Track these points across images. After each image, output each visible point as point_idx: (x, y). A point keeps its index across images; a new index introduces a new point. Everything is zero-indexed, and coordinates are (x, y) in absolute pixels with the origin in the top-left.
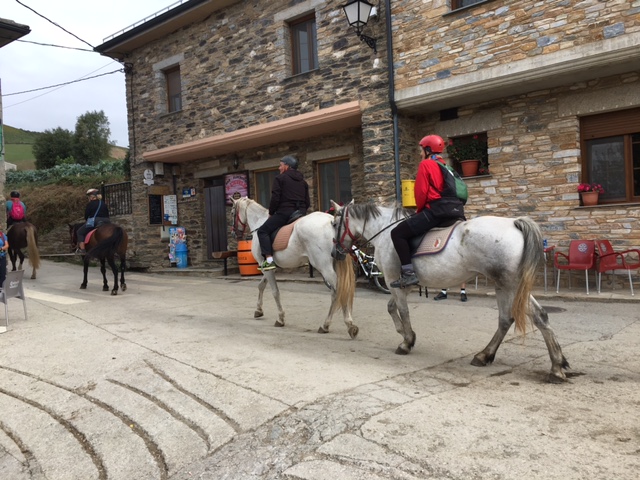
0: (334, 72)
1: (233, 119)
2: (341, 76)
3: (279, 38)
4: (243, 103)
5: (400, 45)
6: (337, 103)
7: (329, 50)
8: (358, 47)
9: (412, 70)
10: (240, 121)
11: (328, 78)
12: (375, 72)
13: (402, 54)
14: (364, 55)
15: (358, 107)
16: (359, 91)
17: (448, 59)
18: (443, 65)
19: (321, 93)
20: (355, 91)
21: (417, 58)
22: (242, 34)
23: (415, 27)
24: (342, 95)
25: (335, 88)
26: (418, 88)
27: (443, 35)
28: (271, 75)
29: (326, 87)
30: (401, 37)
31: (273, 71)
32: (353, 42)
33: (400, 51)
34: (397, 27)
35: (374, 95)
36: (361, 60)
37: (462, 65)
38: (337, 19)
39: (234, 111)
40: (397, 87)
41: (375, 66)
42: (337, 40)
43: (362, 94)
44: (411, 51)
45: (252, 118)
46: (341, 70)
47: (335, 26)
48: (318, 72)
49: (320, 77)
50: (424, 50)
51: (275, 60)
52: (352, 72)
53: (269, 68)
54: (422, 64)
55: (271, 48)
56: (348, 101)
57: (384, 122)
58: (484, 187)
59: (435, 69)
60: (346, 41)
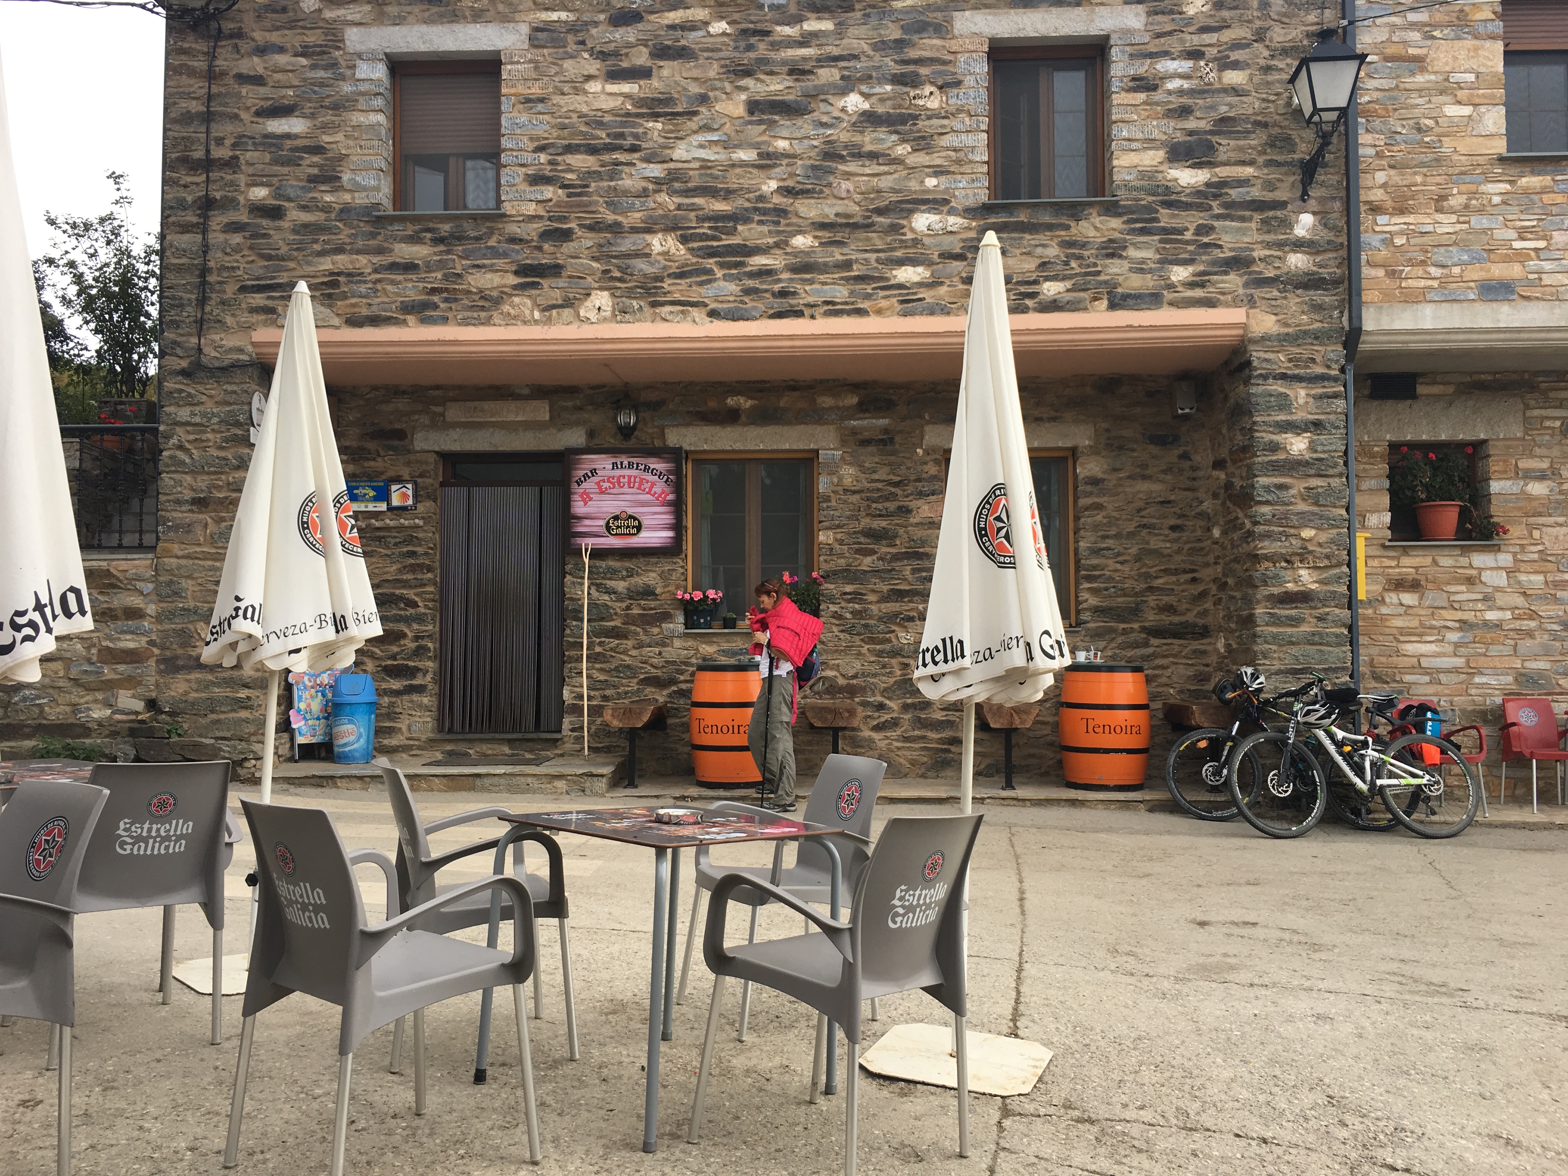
0: (1165, 218)
1: (750, 283)
2: (1188, 236)
3: (969, 81)
4: (801, 241)
5: (1377, 195)
6: (1171, 304)
7: (1153, 158)
8: (1249, 171)
9: (1411, 263)
10: (783, 294)
11: (1143, 232)
12: (1299, 245)
13: (1382, 219)
14: (1269, 196)
15: (1245, 326)
16: (1246, 285)
17: (1507, 260)
18: (1498, 271)
19: (1115, 268)
20: (1233, 281)
21: (1426, 239)
22: (815, 35)
23: (1422, 165)
24: (1192, 285)
25: (1167, 261)
26: (1428, 310)
27: (1496, 200)
28: (931, 182)
29: (1132, 253)
30: (1381, 177)
31: (938, 172)
32: (1234, 156)
33: (1376, 209)
34: (1371, 151)
35: (1294, 302)
36: (1259, 206)
37: (1547, 280)
38: (1186, 85)
39: (759, 261)
40: (1366, 296)
41: (1300, 231)
42: (1180, 137)
43: (1257, 293)
44: (1410, 219)
45: (841, 293)
46: (1191, 221)
47: (1176, 102)
48: (1112, 209)
49: (1115, 223)
50: (1447, 224)
51: (946, 141)
52: (1226, 230)
53: (921, 159)
54: (1439, 255)
55: (934, 104)
56: (1209, 303)
57: (1323, 378)
58: (1480, 570)
59: (1476, 273)
60: (1211, 148)
